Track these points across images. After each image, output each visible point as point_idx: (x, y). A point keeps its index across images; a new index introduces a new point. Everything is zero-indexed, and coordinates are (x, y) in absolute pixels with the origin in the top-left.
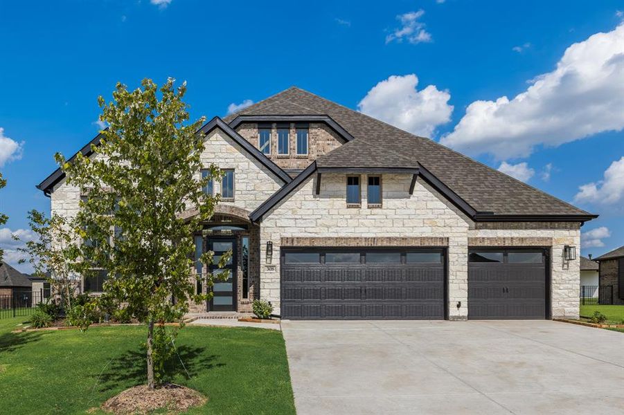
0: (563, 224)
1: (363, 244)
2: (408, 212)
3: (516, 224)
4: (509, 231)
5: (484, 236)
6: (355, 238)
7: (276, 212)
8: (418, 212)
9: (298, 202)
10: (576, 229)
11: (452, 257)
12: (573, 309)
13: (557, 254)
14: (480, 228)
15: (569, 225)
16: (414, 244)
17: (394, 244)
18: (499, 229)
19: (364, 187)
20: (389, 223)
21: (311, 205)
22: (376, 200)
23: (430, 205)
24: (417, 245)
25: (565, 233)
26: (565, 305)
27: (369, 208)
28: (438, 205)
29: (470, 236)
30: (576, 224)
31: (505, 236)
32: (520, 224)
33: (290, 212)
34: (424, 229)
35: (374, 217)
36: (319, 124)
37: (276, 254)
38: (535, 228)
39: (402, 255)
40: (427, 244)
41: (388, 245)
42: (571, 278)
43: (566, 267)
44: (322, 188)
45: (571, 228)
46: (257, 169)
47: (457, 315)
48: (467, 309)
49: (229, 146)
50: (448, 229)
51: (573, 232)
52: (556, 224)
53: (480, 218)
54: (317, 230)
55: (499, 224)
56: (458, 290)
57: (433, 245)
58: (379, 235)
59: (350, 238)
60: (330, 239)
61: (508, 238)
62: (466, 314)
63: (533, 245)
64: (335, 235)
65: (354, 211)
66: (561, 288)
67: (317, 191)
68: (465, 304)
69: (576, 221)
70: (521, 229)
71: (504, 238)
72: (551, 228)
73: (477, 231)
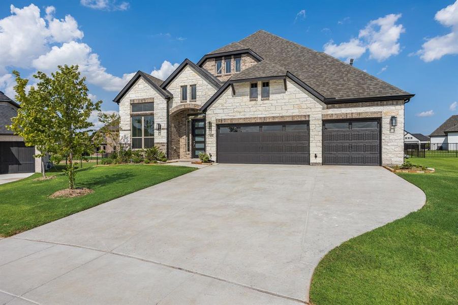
0: (390, 102)
1: (259, 121)
2: (284, 101)
3: (355, 104)
4: (350, 109)
5: (333, 113)
6: (254, 118)
7: (213, 106)
8: (290, 101)
9: (225, 100)
10: (400, 105)
11: (312, 127)
12: (398, 159)
13: (386, 122)
14: (330, 108)
15: (395, 102)
16: (288, 120)
17: (277, 120)
18: (343, 108)
19: (259, 88)
20: (273, 108)
21: (231, 101)
22: (266, 95)
23: (298, 96)
24: (290, 120)
25: (392, 108)
26: (392, 157)
27: (262, 100)
28: (303, 96)
29: (323, 113)
30: (401, 102)
31: (347, 112)
32: (358, 104)
33: (221, 106)
34: (294, 111)
35: (265, 105)
36: (247, 54)
37: (214, 128)
38: (369, 106)
39: (283, 127)
40: (296, 119)
41: (273, 121)
42: (396, 138)
43: (392, 131)
44: (236, 91)
45: (397, 104)
46: (206, 83)
47: (315, 162)
48: (321, 159)
49: (194, 73)
50: (309, 110)
51: (398, 107)
52: (385, 102)
53: (330, 102)
54: (234, 114)
55: (343, 105)
56: (316, 147)
57: (299, 120)
58: (268, 116)
59: (251, 118)
60: (241, 119)
61: (349, 113)
62: (321, 162)
63: (367, 117)
64: (244, 117)
65: (253, 102)
66: (389, 145)
67: (234, 92)
68: (320, 155)
69: (401, 99)
70: (359, 107)
71: (346, 114)
72: (381, 105)
73: (328, 110)
